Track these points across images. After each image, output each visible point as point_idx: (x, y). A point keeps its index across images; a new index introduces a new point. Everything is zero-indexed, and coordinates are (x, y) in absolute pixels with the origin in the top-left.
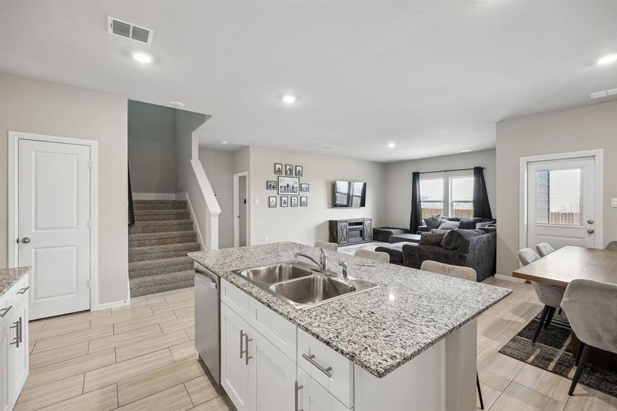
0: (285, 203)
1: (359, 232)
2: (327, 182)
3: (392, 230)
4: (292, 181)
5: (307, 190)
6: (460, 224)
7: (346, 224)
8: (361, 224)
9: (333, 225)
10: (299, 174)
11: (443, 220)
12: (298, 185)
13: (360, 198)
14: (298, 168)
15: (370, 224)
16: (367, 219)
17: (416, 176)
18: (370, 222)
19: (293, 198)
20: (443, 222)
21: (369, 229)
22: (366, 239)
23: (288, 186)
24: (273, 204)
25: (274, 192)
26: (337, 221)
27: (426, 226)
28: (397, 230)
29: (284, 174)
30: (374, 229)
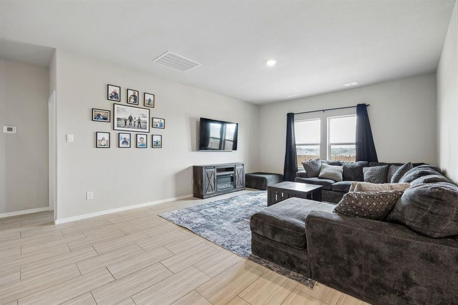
0: (125, 142)
1: (229, 179)
2: (191, 119)
3: (267, 177)
4: (138, 113)
5: (162, 126)
6: (344, 168)
7: (213, 170)
8: (232, 169)
9: (197, 171)
10: (149, 105)
11: (324, 164)
12: (147, 119)
13: (232, 143)
14: (148, 97)
15: (243, 170)
16: (239, 164)
17: (290, 117)
18: (242, 167)
19: (139, 137)
20: (325, 167)
21: (241, 176)
22: (238, 187)
23: (131, 119)
24: (103, 143)
25: (107, 126)
26: (202, 167)
27: (304, 171)
28: (271, 176)
29: (123, 101)
30: (246, 175)
